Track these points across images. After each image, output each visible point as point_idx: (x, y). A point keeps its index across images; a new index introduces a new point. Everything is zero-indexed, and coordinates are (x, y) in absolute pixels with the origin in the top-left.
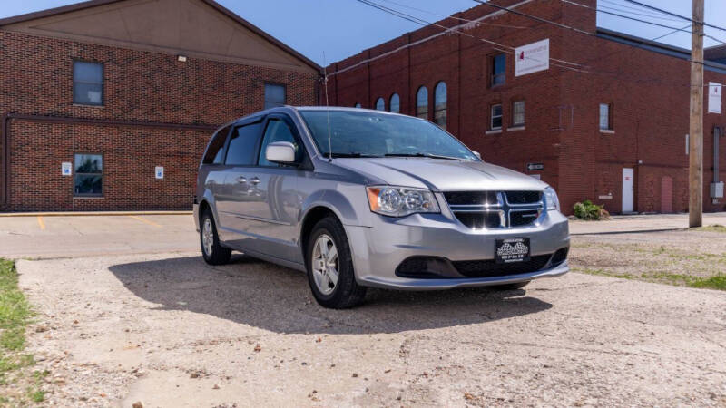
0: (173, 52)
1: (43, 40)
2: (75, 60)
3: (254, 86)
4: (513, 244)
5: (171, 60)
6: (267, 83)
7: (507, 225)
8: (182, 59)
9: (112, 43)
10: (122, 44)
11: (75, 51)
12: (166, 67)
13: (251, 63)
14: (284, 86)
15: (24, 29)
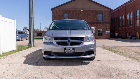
0: (80, 9)
1: (59, 10)
2: (64, 13)
3: (96, 14)
4: (69, 49)
5: (80, 11)
6: (99, 13)
7: (69, 45)
8: (82, 10)
9: (70, 9)
10: (72, 9)
11: (64, 12)
12: (79, 12)
13: (95, 10)
14: (102, 13)
15: (57, 9)
